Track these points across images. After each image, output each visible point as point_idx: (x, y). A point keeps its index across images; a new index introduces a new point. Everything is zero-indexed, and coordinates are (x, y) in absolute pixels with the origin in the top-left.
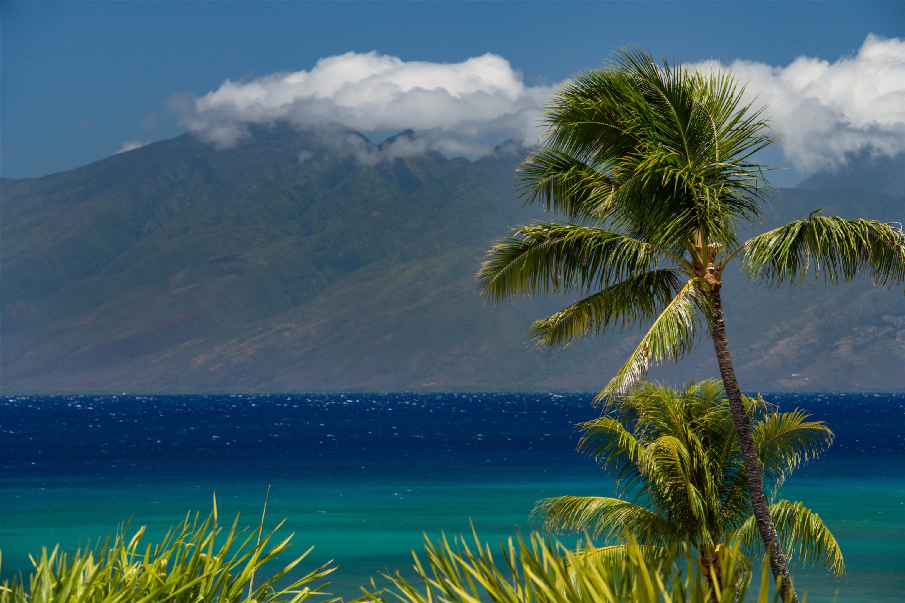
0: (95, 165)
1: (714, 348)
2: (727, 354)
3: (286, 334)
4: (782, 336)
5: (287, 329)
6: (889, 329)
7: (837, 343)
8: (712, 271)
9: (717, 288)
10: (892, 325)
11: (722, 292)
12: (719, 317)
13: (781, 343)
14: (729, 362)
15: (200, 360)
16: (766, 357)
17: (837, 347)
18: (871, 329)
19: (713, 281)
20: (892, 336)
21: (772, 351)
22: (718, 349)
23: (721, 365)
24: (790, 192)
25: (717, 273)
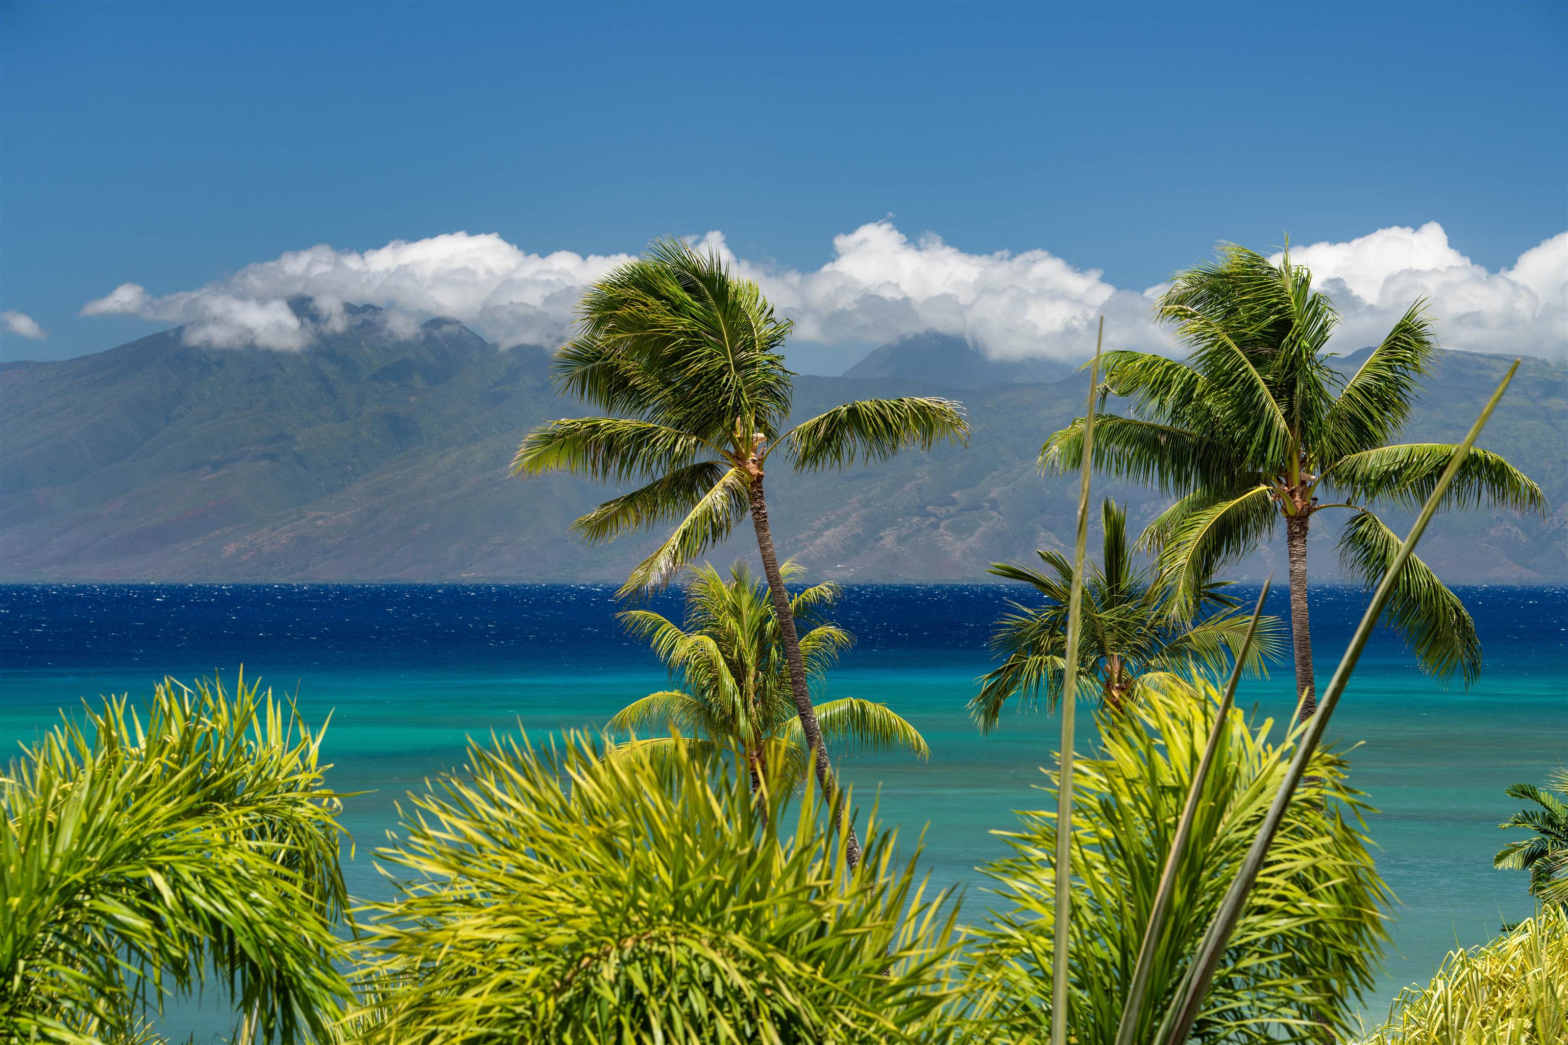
0: (124, 347)
1: (756, 539)
2: (770, 546)
3: (320, 522)
4: (827, 526)
5: (322, 517)
6: (932, 519)
7: (882, 534)
8: (754, 461)
9: (760, 478)
10: (935, 515)
11: (765, 483)
12: (762, 508)
13: (827, 533)
14: (772, 554)
15: (231, 548)
16: (811, 548)
17: (881, 538)
18: (915, 520)
19: (755, 471)
20: (936, 526)
21: (818, 542)
22: (761, 540)
23: (764, 557)
24: (835, 380)
25: (760, 464)
